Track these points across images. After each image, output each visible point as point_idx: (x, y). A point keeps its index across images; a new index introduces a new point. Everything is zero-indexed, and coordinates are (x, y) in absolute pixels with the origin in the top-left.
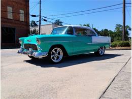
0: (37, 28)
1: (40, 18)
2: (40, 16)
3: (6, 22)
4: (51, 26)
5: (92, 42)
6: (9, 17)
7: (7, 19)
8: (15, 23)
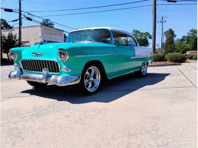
0: (15, 32)
2: (20, 11)
4: (39, 29)
5: (134, 56)
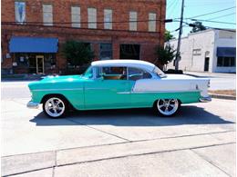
1: (181, 22)
2: (182, 18)
3: (127, 36)
6: (131, 29)
7: (129, 31)
8: (141, 37)
